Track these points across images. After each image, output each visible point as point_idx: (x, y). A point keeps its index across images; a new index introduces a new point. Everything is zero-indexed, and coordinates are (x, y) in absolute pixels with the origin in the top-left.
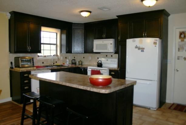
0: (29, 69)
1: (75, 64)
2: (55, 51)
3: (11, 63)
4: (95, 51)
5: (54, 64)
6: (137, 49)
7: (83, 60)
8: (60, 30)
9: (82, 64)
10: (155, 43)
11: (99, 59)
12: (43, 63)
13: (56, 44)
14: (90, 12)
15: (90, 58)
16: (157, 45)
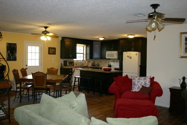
0: (72, 67)
1: (95, 65)
2: (83, 58)
3: (62, 64)
4: (107, 58)
5: (82, 65)
6: (128, 57)
7: (100, 63)
8: (85, 45)
9: (99, 66)
10: (136, 54)
11: (110, 63)
12: (76, 64)
13: (83, 54)
14: (104, 38)
15: (104, 62)
16: (138, 56)
